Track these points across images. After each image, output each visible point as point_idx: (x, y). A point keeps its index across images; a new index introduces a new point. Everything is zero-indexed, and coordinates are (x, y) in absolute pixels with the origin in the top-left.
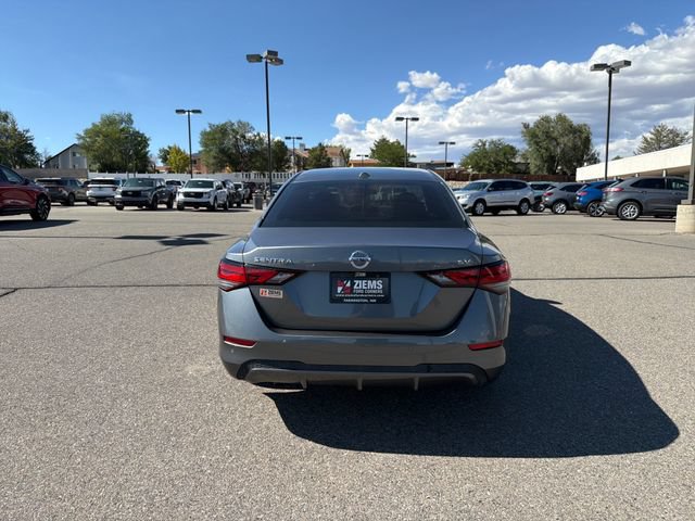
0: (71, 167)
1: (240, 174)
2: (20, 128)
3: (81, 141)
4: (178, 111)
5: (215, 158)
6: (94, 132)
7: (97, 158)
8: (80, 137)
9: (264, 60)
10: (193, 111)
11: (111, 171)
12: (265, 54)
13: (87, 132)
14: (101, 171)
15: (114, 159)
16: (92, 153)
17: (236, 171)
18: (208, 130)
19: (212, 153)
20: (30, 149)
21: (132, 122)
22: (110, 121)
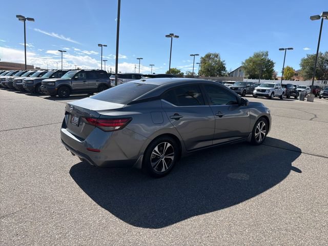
0: (238, 76)
1: (321, 81)
2: (221, 60)
3: (243, 65)
4: (280, 49)
5: (307, 72)
6: (250, 61)
7: (248, 72)
8: (243, 63)
9: (321, 18)
10: (289, 49)
11: (254, 78)
12: (321, 15)
13: (246, 61)
14: (249, 78)
15: (256, 73)
16: (246, 70)
17: (319, 79)
18: (306, 57)
19: (306, 70)
20: (224, 68)
21: (267, 55)
22: (257, 56)
